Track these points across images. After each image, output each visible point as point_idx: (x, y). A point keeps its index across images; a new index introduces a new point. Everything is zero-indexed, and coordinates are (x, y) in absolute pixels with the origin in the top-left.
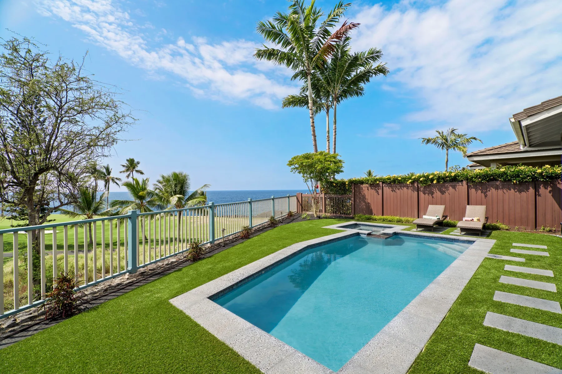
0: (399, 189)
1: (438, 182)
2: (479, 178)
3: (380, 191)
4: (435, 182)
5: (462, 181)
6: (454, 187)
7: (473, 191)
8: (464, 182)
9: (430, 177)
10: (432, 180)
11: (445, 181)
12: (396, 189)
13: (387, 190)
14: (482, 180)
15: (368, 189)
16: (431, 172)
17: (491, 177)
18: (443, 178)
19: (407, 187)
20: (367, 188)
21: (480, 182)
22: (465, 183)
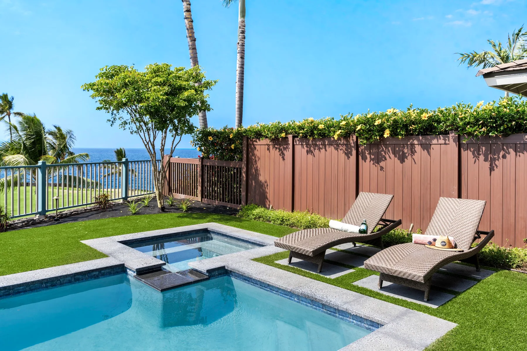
0: (319, 149)
1: (394, 134)
2: (483, 125)
3: (288, 154)
4: (387, 134)
5: (447, 132)
6: (426, 147)
8: (452, 135)
9: (376, 123)
10: (381, 129)
11: (409, 134)
12: (315, 149)
13: (301, 150)
14: (489, 131)
15: (268, 149)
16: (379, 113)
17: (510, 121)
18: (405, 127)
19: (336, 145)
20: (267, 146)
21: (486, 136)
22: (452, 137)
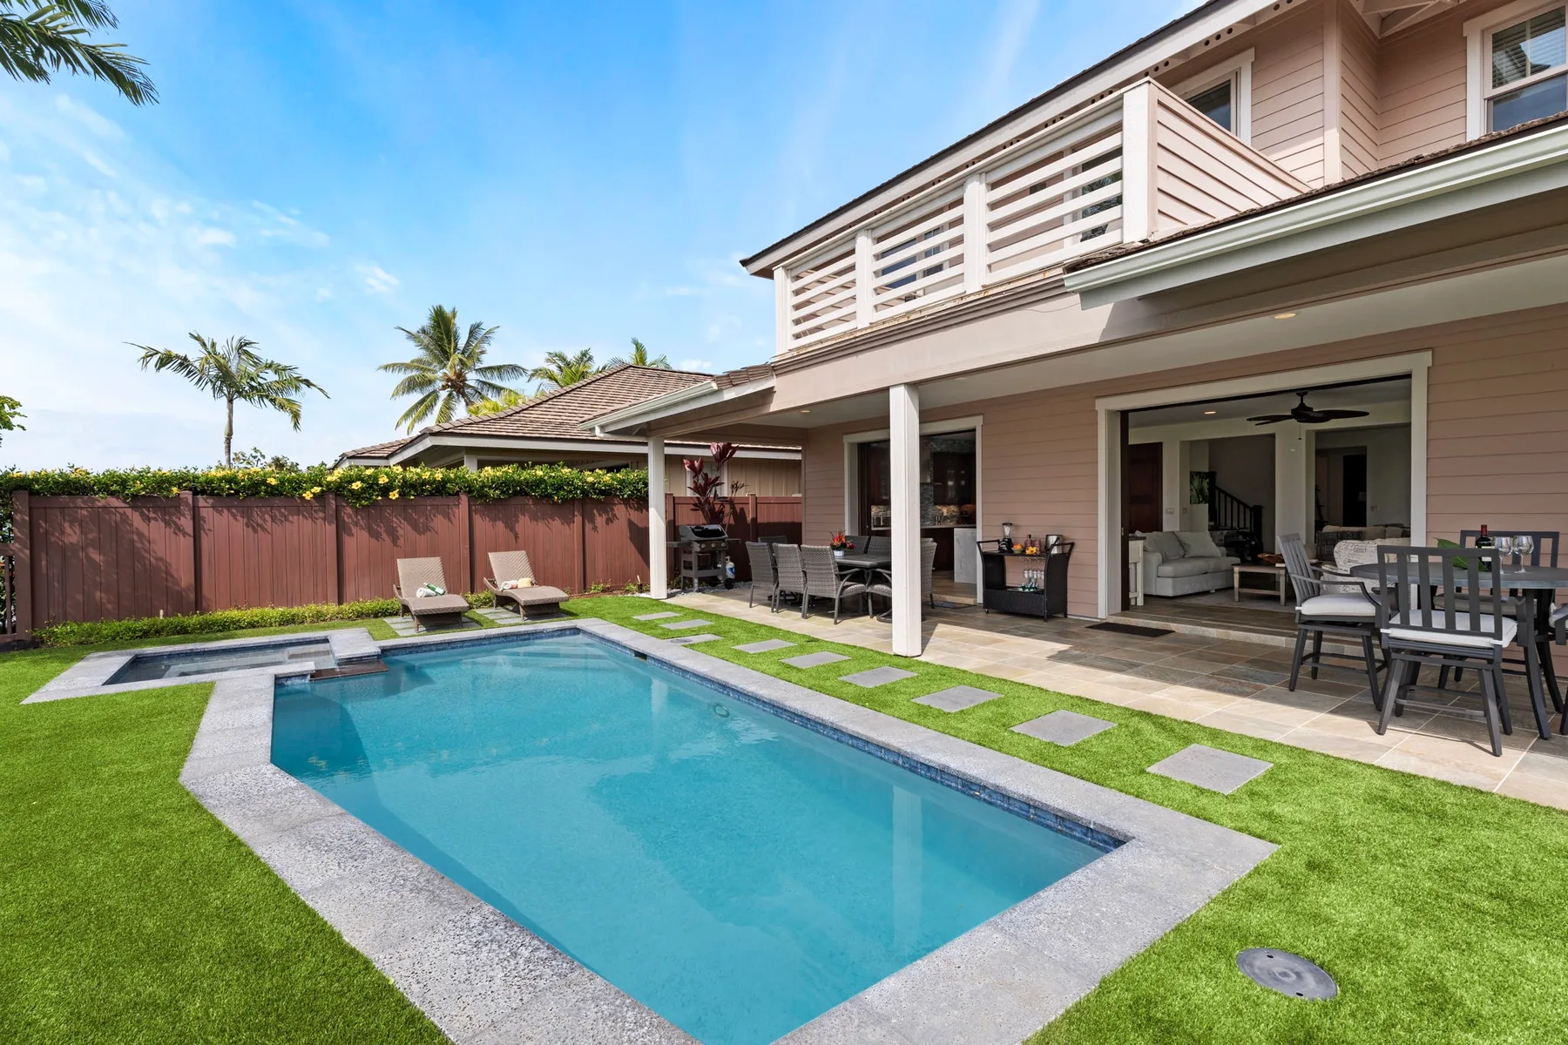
1: (402, 495)
3: (186, 523)
4: (394, 495)
5: (457, 494)
7: (477, 519)
9: (381, 481)
10: (386, 490)
11: (419, 494)
14: (502, 493)
17: (516, 487)
18: (413, 487)
21: (498, 499)
22: (464, 498)
